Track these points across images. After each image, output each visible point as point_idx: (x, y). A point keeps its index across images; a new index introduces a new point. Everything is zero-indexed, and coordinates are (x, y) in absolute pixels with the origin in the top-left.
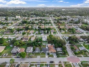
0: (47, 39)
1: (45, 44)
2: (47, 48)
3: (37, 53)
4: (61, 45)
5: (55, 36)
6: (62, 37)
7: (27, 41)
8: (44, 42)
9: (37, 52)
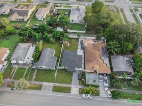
0: (85, 19)
1: (76, 37)
2: (80, 52)
3: (45, 70)
4: (131, 46)
5: (111, 8)
6: (131, 11)
7: (26, 20)
8: (75, 26)
9: (44, 67)
